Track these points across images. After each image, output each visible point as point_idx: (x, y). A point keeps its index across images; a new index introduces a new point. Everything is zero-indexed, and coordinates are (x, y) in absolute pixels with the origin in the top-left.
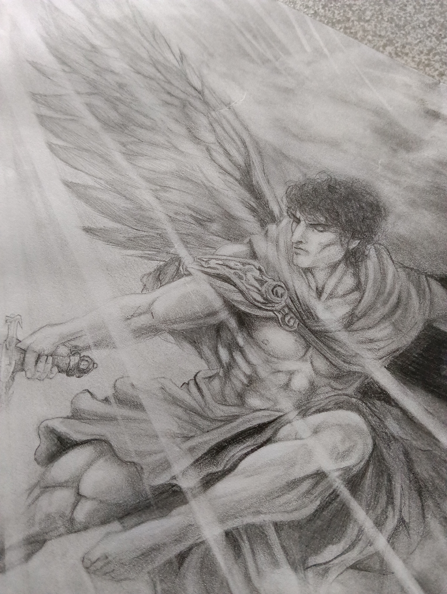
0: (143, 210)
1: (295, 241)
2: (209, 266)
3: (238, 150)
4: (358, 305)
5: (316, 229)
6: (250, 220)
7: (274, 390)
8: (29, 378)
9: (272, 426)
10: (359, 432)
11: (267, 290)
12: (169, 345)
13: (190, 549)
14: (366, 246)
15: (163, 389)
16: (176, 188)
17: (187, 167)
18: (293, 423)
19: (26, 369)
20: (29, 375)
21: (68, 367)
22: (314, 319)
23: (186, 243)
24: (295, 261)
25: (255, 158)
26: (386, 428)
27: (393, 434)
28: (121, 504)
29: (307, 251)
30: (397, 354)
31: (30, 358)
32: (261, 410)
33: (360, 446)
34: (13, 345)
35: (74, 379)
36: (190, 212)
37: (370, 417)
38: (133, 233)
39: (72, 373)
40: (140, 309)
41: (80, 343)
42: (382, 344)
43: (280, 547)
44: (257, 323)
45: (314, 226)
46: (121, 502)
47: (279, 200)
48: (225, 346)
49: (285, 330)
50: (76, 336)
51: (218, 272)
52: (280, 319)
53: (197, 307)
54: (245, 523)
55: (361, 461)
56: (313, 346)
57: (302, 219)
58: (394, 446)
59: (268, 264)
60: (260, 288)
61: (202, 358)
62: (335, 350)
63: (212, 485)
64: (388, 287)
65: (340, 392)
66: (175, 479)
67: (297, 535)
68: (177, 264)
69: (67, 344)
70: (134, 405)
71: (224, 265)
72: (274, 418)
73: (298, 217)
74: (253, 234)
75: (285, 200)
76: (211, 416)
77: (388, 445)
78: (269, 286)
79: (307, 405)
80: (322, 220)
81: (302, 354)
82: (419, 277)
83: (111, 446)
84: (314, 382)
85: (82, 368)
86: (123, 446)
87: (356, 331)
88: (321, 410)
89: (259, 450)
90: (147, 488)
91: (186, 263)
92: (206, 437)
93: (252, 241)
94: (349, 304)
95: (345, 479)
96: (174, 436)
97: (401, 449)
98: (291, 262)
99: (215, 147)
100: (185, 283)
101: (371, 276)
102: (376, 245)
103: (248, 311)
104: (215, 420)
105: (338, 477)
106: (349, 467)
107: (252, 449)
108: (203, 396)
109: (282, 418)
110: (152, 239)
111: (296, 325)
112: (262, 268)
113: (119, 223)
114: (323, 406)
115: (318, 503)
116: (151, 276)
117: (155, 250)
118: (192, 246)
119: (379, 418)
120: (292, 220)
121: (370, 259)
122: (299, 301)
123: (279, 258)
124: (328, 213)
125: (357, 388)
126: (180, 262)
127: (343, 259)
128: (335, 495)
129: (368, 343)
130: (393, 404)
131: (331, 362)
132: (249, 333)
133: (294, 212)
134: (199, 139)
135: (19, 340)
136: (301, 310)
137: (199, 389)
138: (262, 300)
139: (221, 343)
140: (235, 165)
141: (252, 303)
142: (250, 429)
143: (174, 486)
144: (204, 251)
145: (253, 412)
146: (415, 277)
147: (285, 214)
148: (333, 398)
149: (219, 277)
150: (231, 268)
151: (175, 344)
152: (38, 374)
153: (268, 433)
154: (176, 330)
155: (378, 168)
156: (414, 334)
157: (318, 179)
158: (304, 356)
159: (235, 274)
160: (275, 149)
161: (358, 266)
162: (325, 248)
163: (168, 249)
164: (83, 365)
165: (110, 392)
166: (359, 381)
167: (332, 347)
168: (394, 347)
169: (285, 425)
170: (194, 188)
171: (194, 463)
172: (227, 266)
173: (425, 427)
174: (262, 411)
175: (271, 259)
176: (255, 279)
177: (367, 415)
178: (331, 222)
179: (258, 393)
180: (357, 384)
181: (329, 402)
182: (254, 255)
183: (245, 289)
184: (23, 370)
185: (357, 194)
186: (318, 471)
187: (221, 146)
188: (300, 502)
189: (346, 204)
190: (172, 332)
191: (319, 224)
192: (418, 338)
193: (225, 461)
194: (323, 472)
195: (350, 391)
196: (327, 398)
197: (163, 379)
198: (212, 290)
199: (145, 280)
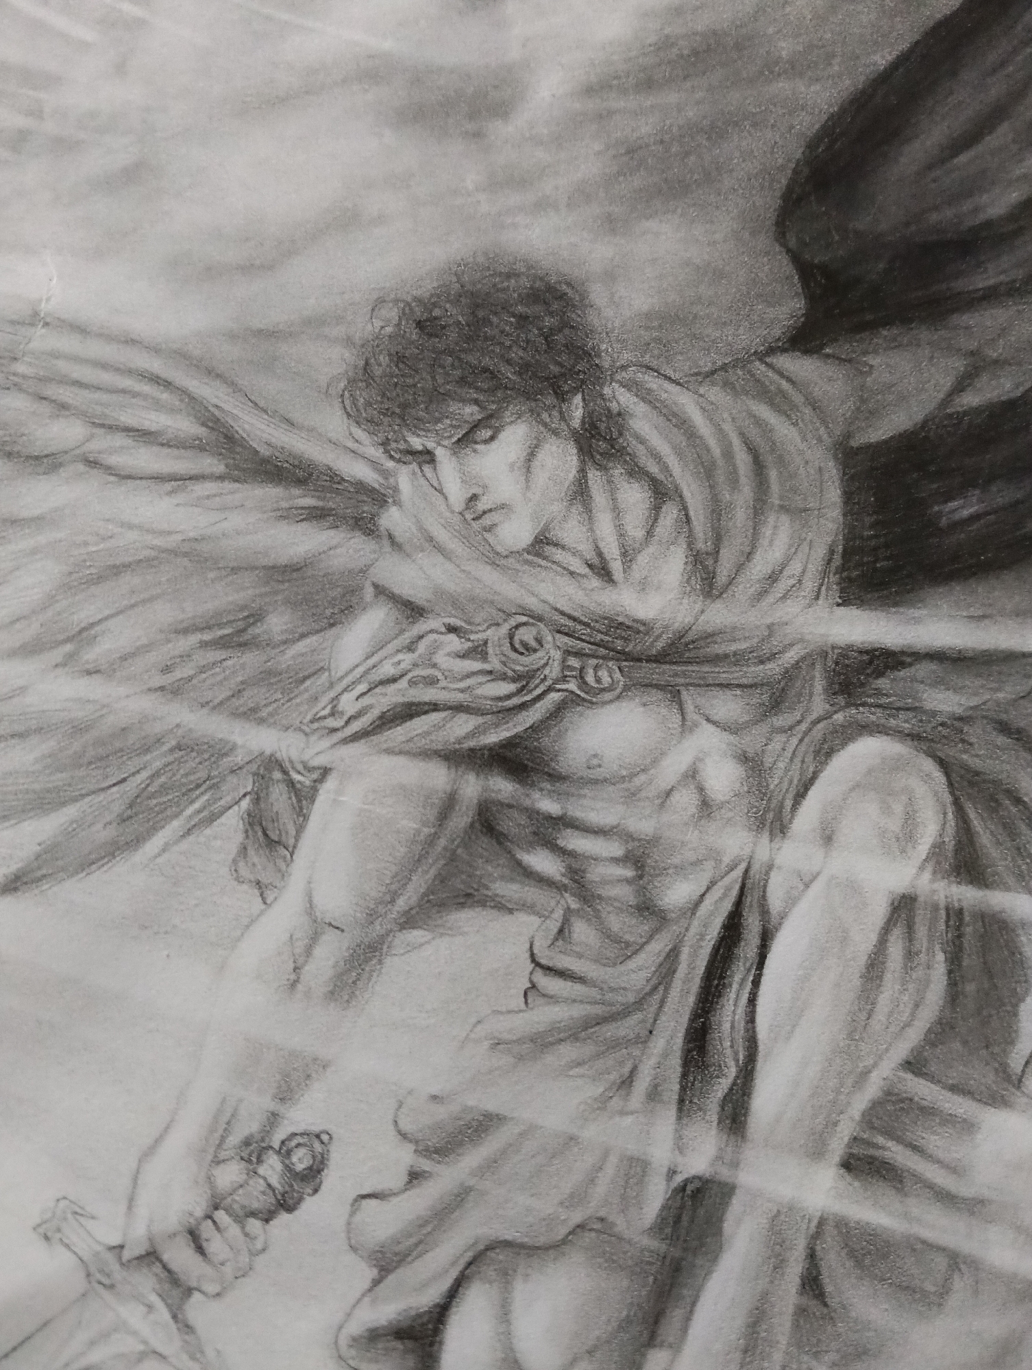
0: (87, 729)
1: (463, 506)
2: (345, 718)
3: (158, 406)
4: (690, 531)
5: (476, 443)
6: (334, 542)
7: (692, 836)
8: (218, 1295)
9: (748, 904)
10: (896, 766)
11: (504, 659)
12: (428, 951)
13: (812, 1256)
14: (602, 396)
15: (499, 1044)
16: (107, 612)
17: (86, 544)
18: (778, 862)
19: (194, 1284)
20: (212, 1288)
21: (275, 1195)
22: (638, 632)
23: (251, 714)
24: (499, 549)
25: (211, 393)
26: (934, 714)
27: (954, 714)
28: (628, 1316)
29: (503, 506)
30: (837, 560)
31: (181, 1257)
32: (703, 895)
33: (921, 790)
34: (115, 1267)
35: (311, 1206)
36: (194, 639)
37: (893, 722)
38: (116, 799)
39: (292, 1198)
40: (297, 939)
41: (249, 1126)
42: (795, 567)
43: (949, 1094)
44: (546, 741)
45: (466, 440)
46: (625, 1313)
47: (350, 444)
48: (530, 846)
49: (605, 703)
50: (222, 1122)
51: (376, 713)
52: (578, 692)
53: (405, 822)
54: (857, 1117)
55: (945, 814)
56: (682, 685)
57: (430, 445)
58: (974, 733)
59: (455, 602)
60: (487, 667)
61: (511, 911)
62: (726, 656)
63: (745, 1115)
64: (712, 442)
65: (804, 727)
66: (675, 1172)
67: (957, 1045)
68: (277, 775)
69: (223, 1155)
70: (476, 1131)
71: (376, 686)
72: (737, 887)
73: (420, 448)
74: (368, 567)
75: (359, 433)
76: (631, 998)
77: (963, 741)
78: (500, 646)
79: (772, 806)
80: (470, 412)
81: (677, 718)
82: (749, 372)
83: (507, 1244)
84: (745, 752)
85: (305, 1169)
86: (530, 1219)
87: (730, 584)
88: (802, 790)
89: (766, 971)
90: (646, 1241)
91: (294, 755)
92: (658, 1044)
93: (381, 583)
94: (673, 543)
95: (946, 872)
96: (602, 1103)
97: (989, 728)
98: (495, 559)
99: (101, 443)
100: (335, 800)
101: (664, 449)
102: (618, 377)
103: (508, 734)
104: (643, 998)
105: (933, 881)
106: (934, 846)
107: (753, 982)
108: (581, 980)
109: (752, 873)
110: (169, 774)
111: (617, 675)
112: (453, 621)
113: (64, 804)
114: (800, 780)
115: (940, 957)
116: (251, 852)
117: (202, 789)
118: (270, 709)
119: (908, 709)
120: (415, 466)
121: (631, 415)
122: (581, 622)
123: (464, 571)
124: (470, 388)
125: (825, 690)
126: (281, 766)
127: (583, 462)
128: (955, 915)
129: (771, 585)
130: (909, 660)
131: (739, 686)
132: (550, 775)
133: (402, 446)
134: (47, 456)
135: (114, 1244)
136: (600, 637)
137: (562, 974)
138: (512, 687)
139: (518, 846)
140: (185, 448)
141: (499, 712)
142: (716, 950)
143: (685, 1185)
144: (306, 696)
145: (693, 914)
146: (743, 380)
147: (390, 464)
148: (803, 748)
149: (388, 720)
150: (394, 680)
151: (433, 939)
152: (228, 1270)
153: (752, 924)
154: (411, 909)
155: (479, 202)
156: (834, 494)
157: (382, 327)
158: (684, 719)
159: (412, 683)
160: (232, 336)
161: (622, 451)
162: (529, 467)
163: (226, 762)
164: (300, 1161)
165: (406, 1156)
166: (817, 675)
167: (717, 655)
168: (820, 552)
169: (767, 881)
170: (148, 577)
171: (680, 1110)
172: (383, 683)
173: (996, 650)
174: (707, 896)
175: (451, 587)
176: (459, 657)
177: (883, 721)
178: (493, 402)
179: (670, 871)
180: (819, 685)
181: (803, 762)
182: (413, 610)
183: (460, 697)
184: (189, 1291)
185: (487, 294)
186: (892, 904)
187: (112, 428)
188: (911, 986)
189: (486, 339)
190: (409, 921)
191: (476, 426)
192: (848, 497)
193: (728, 1052)
194: (904, 896)
195: (819, 705)
196: (792, 760)
197: (479, 1027)
198: (401, 760)
199: (244, 872)
